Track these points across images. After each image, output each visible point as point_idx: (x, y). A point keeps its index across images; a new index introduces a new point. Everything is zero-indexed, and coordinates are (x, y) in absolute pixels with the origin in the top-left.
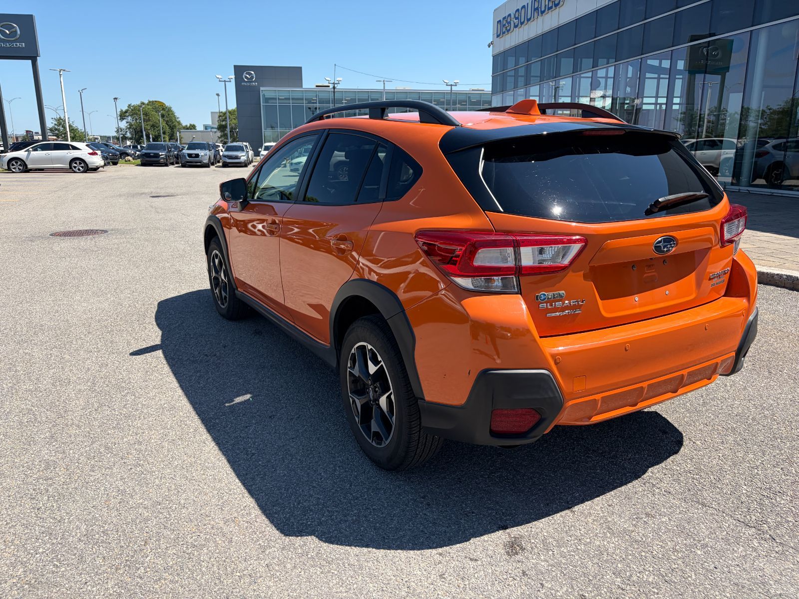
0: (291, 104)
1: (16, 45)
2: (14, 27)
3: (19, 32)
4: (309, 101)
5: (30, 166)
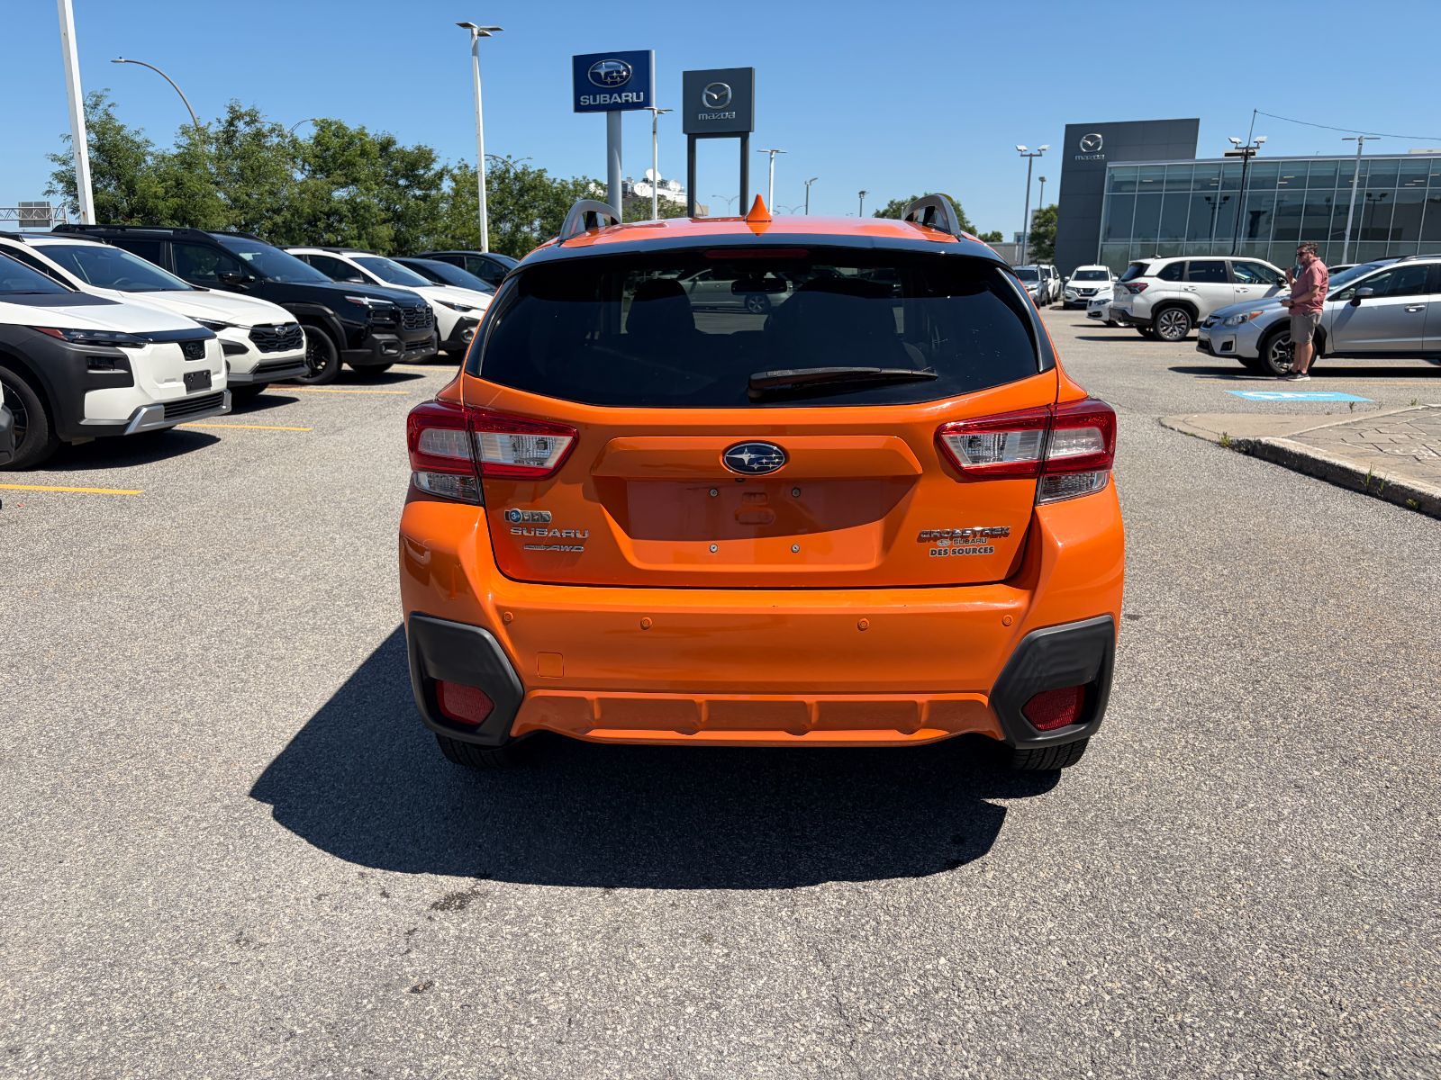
0: (1164, 192)
1: (724, 115)
2: (725, 89)
3: (730, 96)
4: (1205, 184)
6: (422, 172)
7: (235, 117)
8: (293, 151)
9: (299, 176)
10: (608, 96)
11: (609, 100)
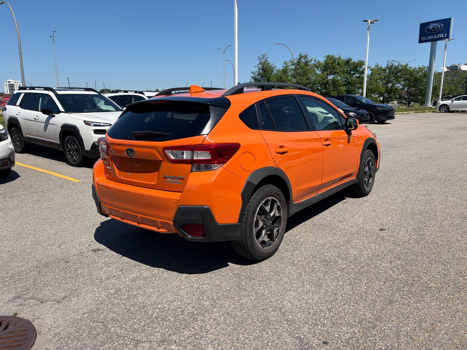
5: (451, 109)
6: (359, 69)
7: (301, 57)
8: (317, 65)
9: (318, 72)
10: (432, 36)
11: (432, 38)
